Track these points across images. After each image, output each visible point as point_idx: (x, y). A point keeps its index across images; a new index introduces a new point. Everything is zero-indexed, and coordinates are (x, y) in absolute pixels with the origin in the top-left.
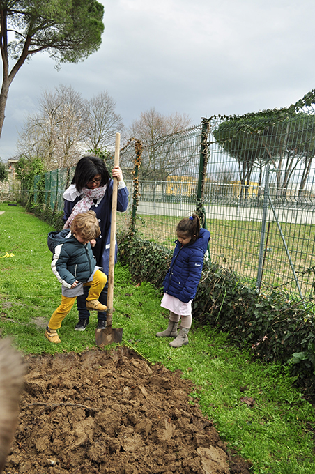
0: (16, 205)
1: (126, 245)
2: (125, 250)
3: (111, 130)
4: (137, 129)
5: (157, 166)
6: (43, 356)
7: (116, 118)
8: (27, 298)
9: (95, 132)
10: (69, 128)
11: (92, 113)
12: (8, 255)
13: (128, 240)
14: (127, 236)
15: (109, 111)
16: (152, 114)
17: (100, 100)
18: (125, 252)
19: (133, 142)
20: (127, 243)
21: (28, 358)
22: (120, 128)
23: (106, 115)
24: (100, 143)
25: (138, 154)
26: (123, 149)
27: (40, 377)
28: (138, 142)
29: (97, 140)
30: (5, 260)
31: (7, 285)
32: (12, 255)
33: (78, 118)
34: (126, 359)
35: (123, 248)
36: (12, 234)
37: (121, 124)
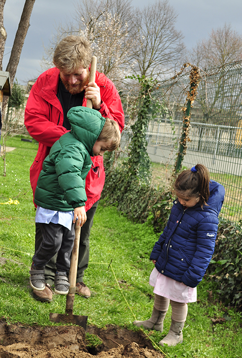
0: (31, 142)
1: (164, 206)
2: (162, 212)
3: (167, 51)
4: (202, 53)
5: (226, 106)
6: (34, 328)
7: (176, 36)
8: (26, 256)
9: (144, 52)
10: (111, 45)
11: (144, 28)
12: (11, 201)
13: (167, 199)
14: (166, 194)
15: (167, 26)
16: (226, 34)
17: (157, 10)
18: (161, 215)
19: (188, 68)
20: (165, 202)
21: (16, 327)
22: (180, 50)
23: (163, 31)
24: (151, 69)
25: (193, 85)
26: (175, 77)
27: (25, 350)
28: (195, 69)
29: (147, 64)
30: (7, 207)
31: (4, 238)
32: (16, 202)
33: (123, 34)
34: (136, 346)
35: (158, 209)
36: (21, 176)
37: (182, 45)
